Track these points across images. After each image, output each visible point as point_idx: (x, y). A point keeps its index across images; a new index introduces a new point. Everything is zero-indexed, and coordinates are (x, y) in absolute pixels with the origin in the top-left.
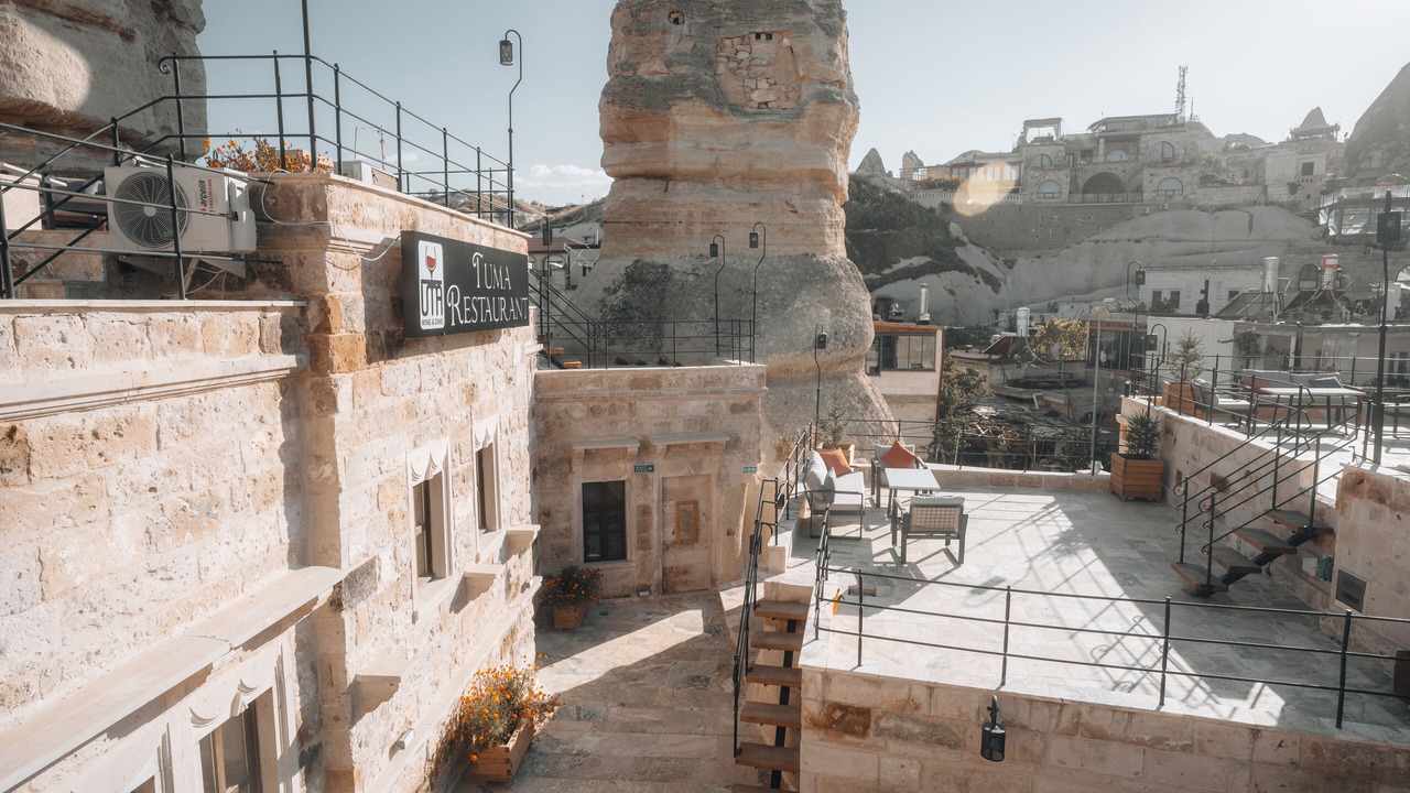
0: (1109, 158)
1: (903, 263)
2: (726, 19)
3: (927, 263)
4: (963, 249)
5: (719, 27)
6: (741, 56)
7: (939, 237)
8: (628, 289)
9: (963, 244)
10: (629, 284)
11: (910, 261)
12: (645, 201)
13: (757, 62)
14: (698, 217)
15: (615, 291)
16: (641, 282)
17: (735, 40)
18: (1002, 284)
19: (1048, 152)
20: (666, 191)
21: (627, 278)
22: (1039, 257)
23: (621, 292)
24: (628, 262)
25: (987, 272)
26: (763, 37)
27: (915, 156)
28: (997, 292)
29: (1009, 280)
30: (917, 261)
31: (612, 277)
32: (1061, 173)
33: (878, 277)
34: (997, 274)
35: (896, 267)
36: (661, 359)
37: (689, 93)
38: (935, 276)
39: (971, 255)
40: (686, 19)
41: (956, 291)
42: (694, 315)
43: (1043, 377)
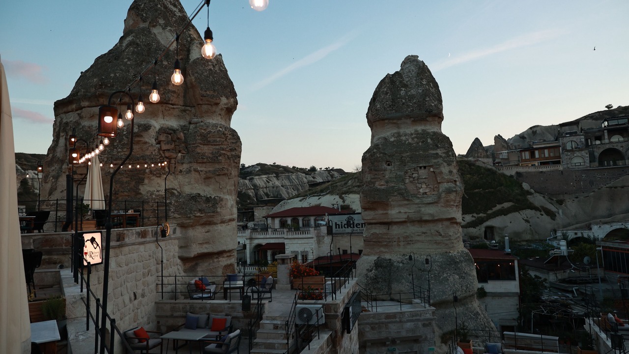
0: (612, 140)
1: (499, 207)
2: (408, 162)
3: (512, 206)
4: (532, 196)
5: (405, 165)
6: (414, 176)
7: (517, 191)
8: (376, 269)
9: (531, 194)
10: (376, 267)
11: (502, 205)
12: (381, 234)
13: (421, 177)
14: (402, 239)
15: (371, 271)
16: (381, 267)
17: (412, 170)
18: (557, 214)
19: (575, 139)
20: (388, 229)
21: (376, 265)
22: (577, 198)
23: (373, 271)
24: (375, 258)
25: (547, 208)
26: (423, 168)
27: (501, 137)
28: (554, 220)
29: (560, 212)
30: (506, 205)
31: (369, 264)
32: (583, 152)
33: (485, 215)
34: (552, 208)
35: (495, 209)
36: (391, 298)
37: (396, 194)
38: (517, 213)
39: (538, 200)
40: (392, 164)
41: (530, 220)
42: (403, 281)
43: (579, 277)
